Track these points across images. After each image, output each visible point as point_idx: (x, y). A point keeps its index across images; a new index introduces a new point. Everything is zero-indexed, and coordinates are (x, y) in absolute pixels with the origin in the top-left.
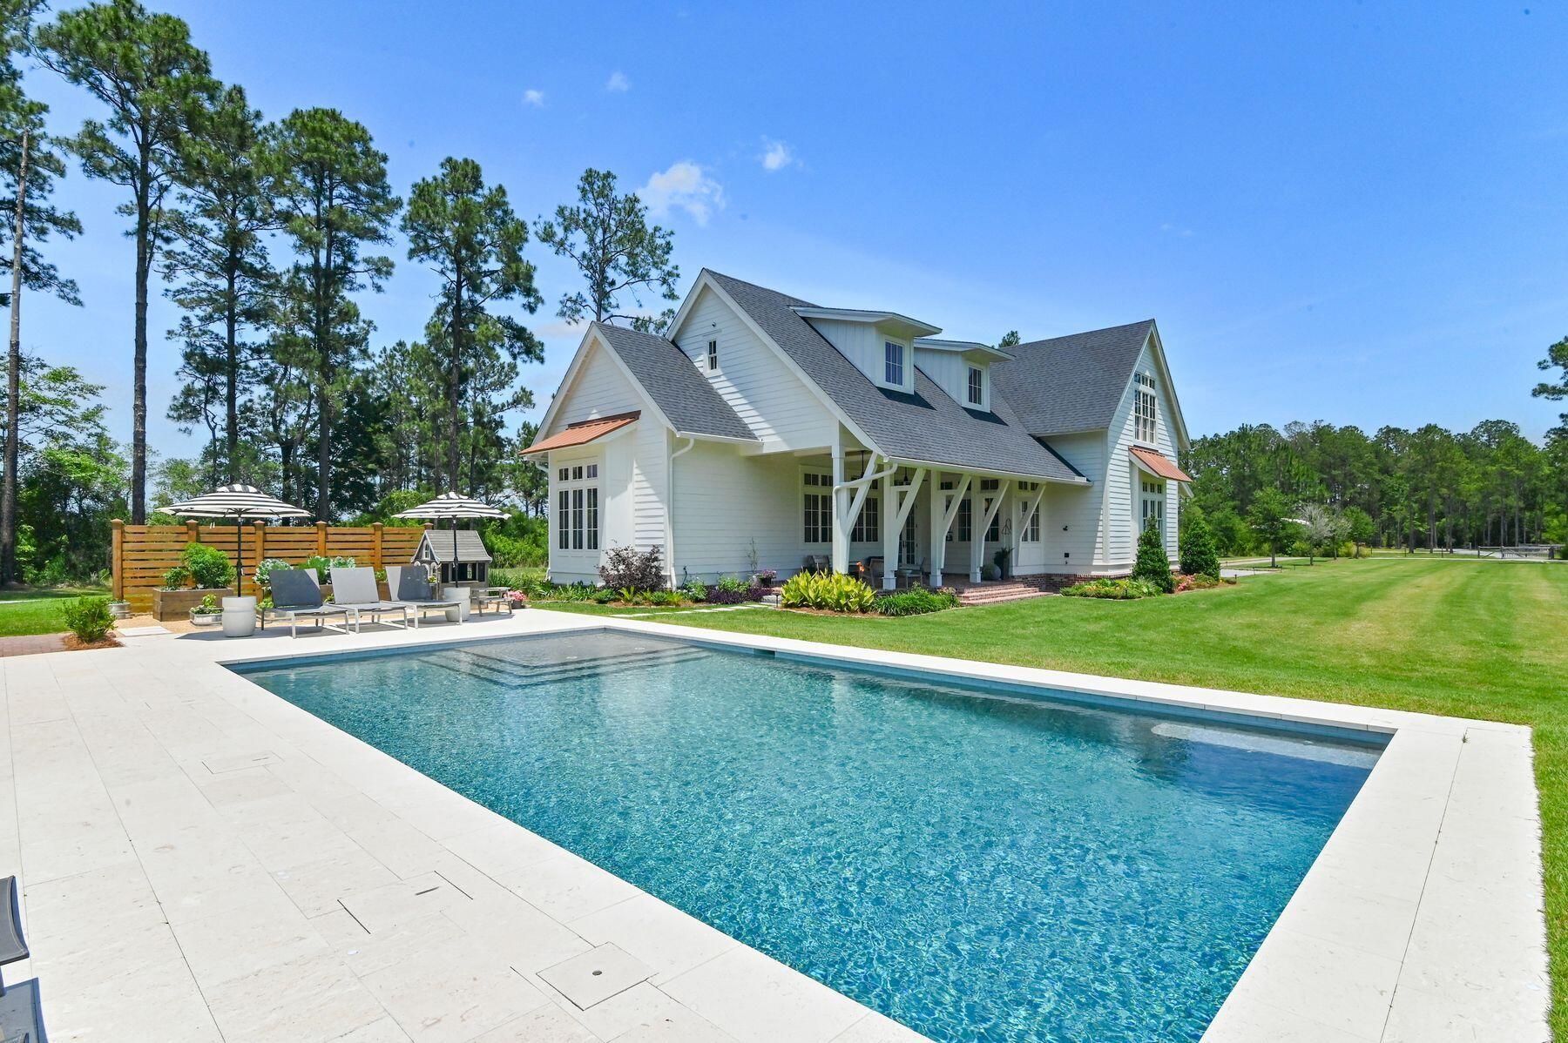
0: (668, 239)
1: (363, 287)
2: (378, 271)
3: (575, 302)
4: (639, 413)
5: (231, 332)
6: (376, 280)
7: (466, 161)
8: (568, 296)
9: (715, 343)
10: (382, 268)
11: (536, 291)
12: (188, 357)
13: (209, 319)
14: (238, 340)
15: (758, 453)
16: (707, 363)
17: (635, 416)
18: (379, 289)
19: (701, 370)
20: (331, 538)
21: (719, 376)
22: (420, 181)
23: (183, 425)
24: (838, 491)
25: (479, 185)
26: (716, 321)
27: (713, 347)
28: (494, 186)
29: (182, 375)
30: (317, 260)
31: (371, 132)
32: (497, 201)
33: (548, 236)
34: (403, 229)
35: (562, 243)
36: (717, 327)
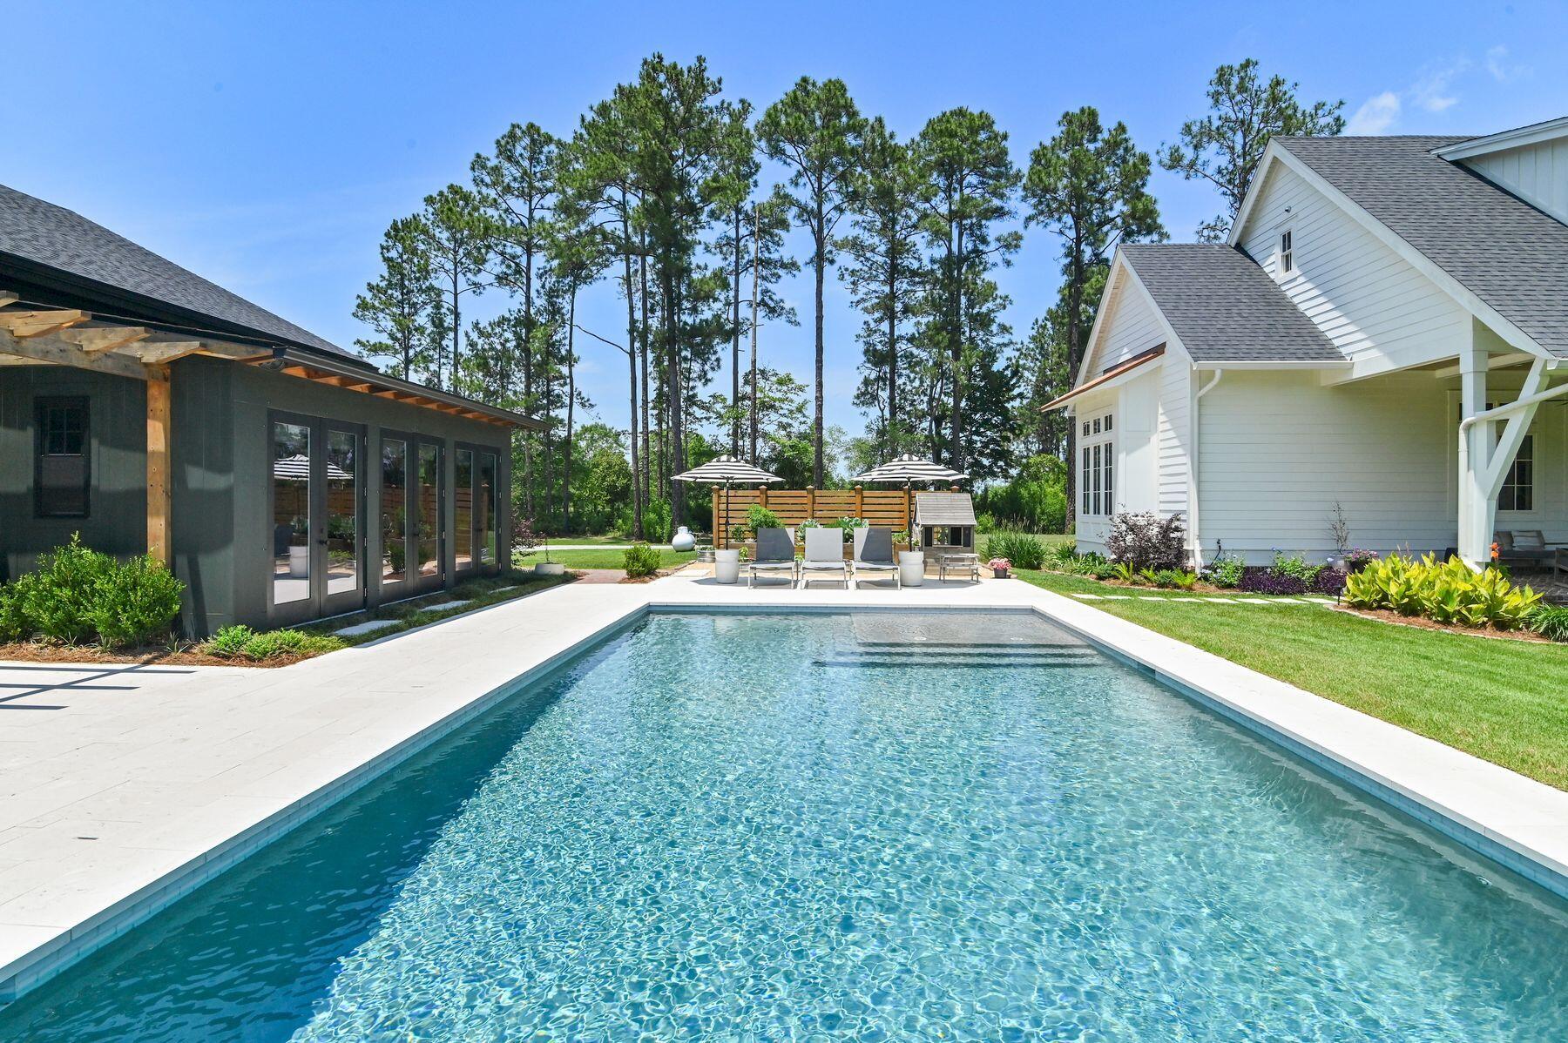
0: (1337, 113)
1: (994, 265)
2: (1007, 247)
3: (1213, 229)
4: (1164, 345)
5: (892, 327)
6: (1008, 256)
7: (1082, 110)
8: (1205, 224)
9: (1289, 234)
10: (1011, 243)
11: (1160, 227)
12: (866, 352)
13: (881, 320)
14: (897, 333)
15: (1343, 379)
16: (1280, 265)
17: (1159, 350)
18: (1008, 263)
19: (1272, 276)
20: (866, 501)
21: (1295, 279)
22: (1038, 147)
23: (864, 409)
24: (1469, 427)
25: (1098, 130)
26: (1291, 204)
27: (1287, 240)
28: (1114, 126)
29: (862, 369)
30: (950, 249)
31: (993, 116)
32: (1118, 142)
33: (1175, 161)
34: (1024, 199)
35: (1192, 165)
36: (1292, 213)
